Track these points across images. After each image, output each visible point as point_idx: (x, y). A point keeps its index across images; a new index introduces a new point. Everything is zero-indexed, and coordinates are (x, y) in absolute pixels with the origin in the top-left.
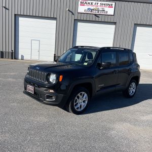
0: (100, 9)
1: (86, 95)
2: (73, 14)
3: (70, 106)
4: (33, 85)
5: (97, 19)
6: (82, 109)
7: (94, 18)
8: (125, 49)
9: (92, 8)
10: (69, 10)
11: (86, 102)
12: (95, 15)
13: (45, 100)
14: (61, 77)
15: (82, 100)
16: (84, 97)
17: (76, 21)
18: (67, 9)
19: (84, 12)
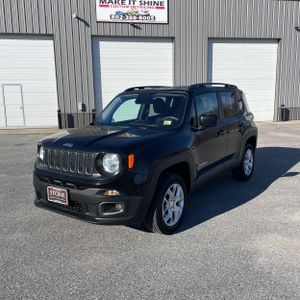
0: (141, 11)
1: (180, 188)
2: (87, 24)
3: (155, 218)
4: (63, 184)
5: (137, 33)
6: (176, 220)
7: (131, 31)
8: (227, 85)
9: (125, 10)
10: (78, 18)
11: (182, 204)
12: (133, 24)
13: (99, 215)
14: (131, 158)
15: (175, 202)
16: (178, 194)
17: (96, 39)
18: (74, 16)
19: (108, 19)
